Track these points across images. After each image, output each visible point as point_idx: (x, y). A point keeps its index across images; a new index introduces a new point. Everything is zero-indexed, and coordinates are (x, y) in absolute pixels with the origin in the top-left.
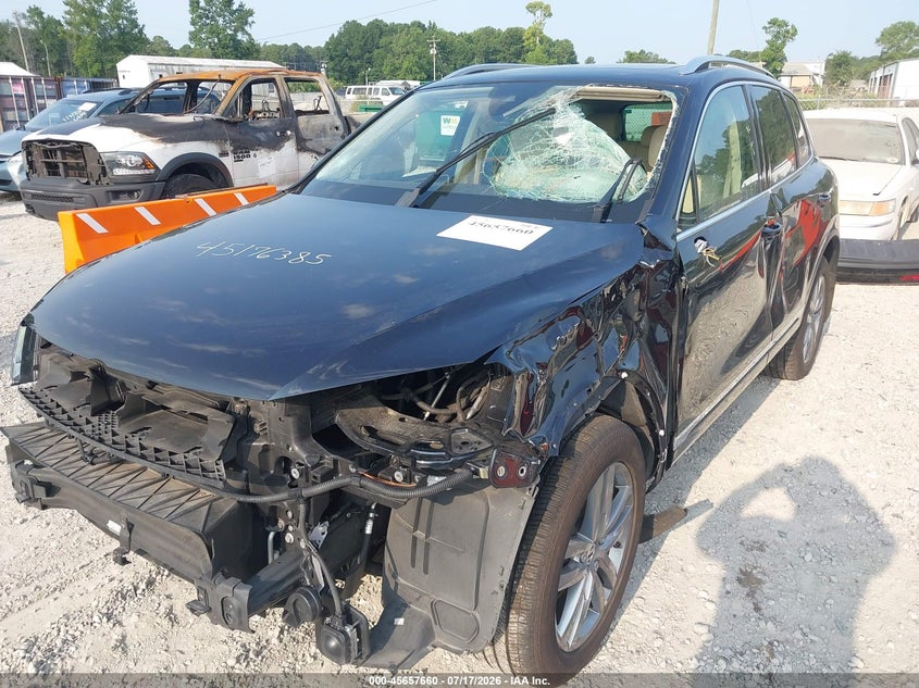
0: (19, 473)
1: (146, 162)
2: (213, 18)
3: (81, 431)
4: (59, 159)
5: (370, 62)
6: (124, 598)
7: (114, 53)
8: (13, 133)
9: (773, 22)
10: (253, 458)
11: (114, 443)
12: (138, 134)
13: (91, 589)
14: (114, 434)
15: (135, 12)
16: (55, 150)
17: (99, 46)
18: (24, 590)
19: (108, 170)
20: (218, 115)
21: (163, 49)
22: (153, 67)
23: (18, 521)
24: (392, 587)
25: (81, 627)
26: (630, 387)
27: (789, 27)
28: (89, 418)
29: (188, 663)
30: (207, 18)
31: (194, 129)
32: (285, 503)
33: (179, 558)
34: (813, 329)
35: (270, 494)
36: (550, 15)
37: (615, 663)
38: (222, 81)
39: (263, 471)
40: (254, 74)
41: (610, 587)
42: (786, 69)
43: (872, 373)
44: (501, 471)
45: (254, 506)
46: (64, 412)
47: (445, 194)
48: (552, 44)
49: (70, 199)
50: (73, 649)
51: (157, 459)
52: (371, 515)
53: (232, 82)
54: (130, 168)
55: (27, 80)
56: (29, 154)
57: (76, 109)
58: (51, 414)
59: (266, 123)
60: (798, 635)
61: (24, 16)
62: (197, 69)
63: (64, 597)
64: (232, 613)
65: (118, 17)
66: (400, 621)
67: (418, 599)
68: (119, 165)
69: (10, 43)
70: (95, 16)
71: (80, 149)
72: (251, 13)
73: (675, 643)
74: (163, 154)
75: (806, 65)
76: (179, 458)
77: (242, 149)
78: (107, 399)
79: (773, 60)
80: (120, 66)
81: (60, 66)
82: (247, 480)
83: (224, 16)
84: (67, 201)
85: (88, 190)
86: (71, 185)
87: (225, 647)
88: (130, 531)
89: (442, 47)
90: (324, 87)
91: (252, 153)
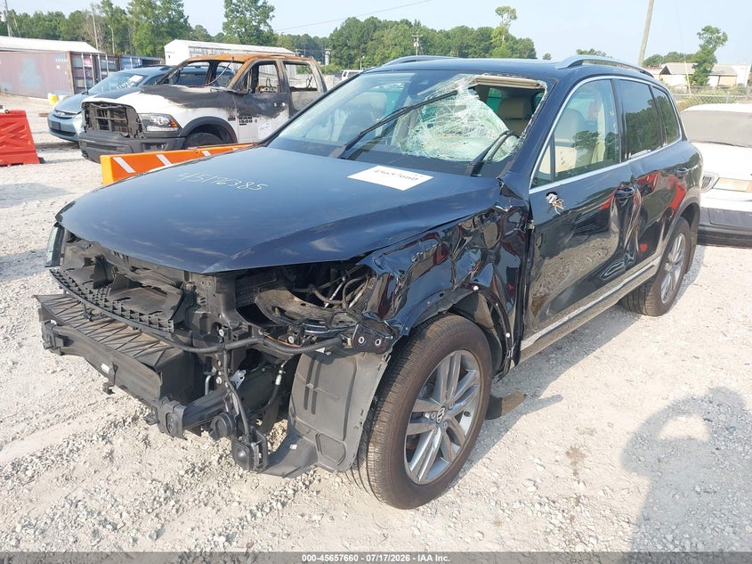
0: (47, 329)
1: (172, 122)
2: (242, 13)
3: (86, 298)
4: (108, 117)
5: (365, 51)
6: (116, 426)
7: (164, 37)
8: (79, 95)
9: (707, 30)
10: (196, 321)
11: (106, 306)
12: (167, 100)
13: (94, 419)
14: (106, 301)
15: (182, 6)
16: (106, 110)
17: (153, 31)
18: (48, 416)
19: (143, 127)
20: (229, 88)
21: (202, 36)
22: (192, 50)
23: (50, 372)
24: (292, 423)
25: (83, 442)
26: (482, 298)
27: (720, 34)
28: (92, 290)
29: (153, 471)
30: (238, 12)
31: (209, 98)
32: (216, 355)
33: (145, 390)
34: (673, 276)
35: (205, 347)
36: (515, 18)
37: (458, 500)
38: (234, 62)
39: (203, 331)
40: (260, 57)
41: (458, 445)
42: (716, 68)
43: (721, 315)
44: (361, 340)
45: (194, 354)
46: (76, 285)
47: (367, 151)
48: (516, 42)
49: (114, 148)
50: (76, 456)
51: (131, 318)
52: (280, 372)
53: (243, 63)
54: (160, 126)
55: (95, 56)
56: (87, 112)
57: (127, 81)
58: (68, 287)
59: (266, 96)
60: (601, 493)
61: (99, 7)
62: (225, 52)
63: (75, 424)
64: (172, 425)
65: (169, 9)
66: (294, 447)
67: (308, 433)
68: (152, 124)
69: (86, 28)
70: (151, 7)
71: (124, 110)
72: (272, 9)
73: (506, 491)
74: (184, 116)
75: (734, 67)
76: (145, 318)
77: (247, 115)
78: (105, 278)
79: (705, 61)
80: (167, 48)
81: (121, 46)
82: (192, 337)
83: (251, 11)
84: (112, 149)
85: (127, 141)
86: (116, 137)
87: (180, 464)
88: (115, 371)
89: (424, 41)
90: (314, 70)
91: (254, 119)
